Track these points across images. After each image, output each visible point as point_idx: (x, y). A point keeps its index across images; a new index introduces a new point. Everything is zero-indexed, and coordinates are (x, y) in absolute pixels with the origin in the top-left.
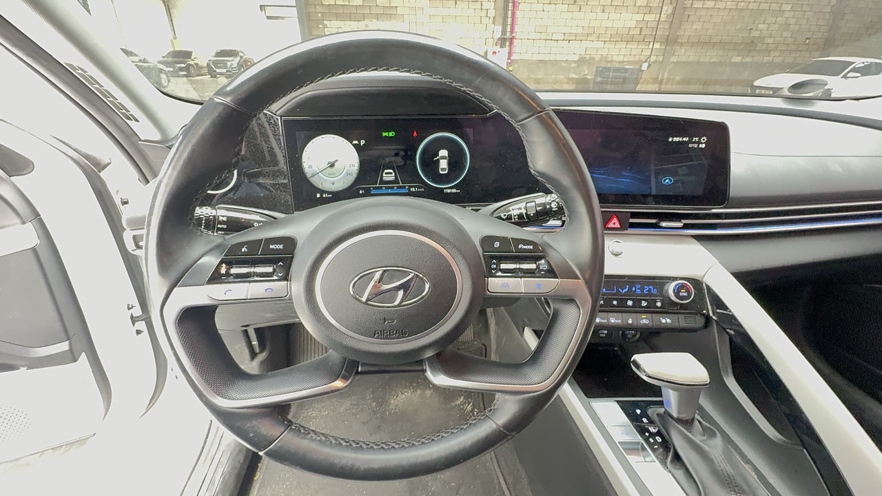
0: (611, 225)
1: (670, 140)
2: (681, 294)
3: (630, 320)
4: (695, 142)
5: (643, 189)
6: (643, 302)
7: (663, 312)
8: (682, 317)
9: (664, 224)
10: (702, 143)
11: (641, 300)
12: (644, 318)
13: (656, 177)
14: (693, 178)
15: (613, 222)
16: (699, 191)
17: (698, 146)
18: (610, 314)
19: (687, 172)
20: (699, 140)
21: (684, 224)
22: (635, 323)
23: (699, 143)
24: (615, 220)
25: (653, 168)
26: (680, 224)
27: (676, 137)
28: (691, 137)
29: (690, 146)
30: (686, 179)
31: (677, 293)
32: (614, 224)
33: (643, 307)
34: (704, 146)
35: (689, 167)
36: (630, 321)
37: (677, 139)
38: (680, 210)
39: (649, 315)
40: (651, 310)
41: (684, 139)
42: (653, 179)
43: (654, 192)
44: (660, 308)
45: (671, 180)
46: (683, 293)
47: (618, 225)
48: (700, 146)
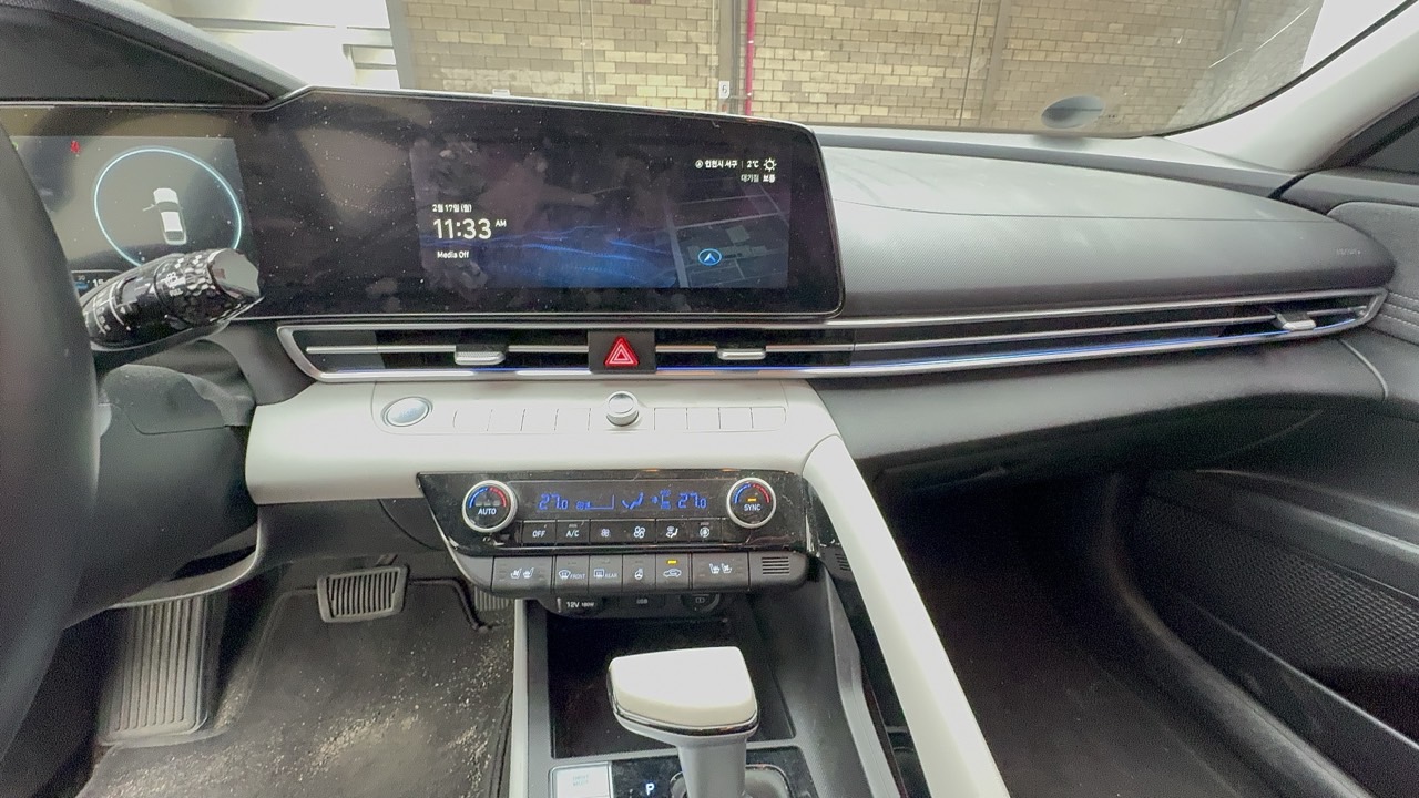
0: (614, 360)
1: (699, 164)
2: (746, 508)
3: (640, 570)
4: (753, 171)
5: (661, 277)
6: (670, 529)
7: (714, 548)
8: (756, 558)
9: (725, 355)
10: (767, 172)
11: (666, 525)
12: (672, 566)
13: (684, 250)
14: (761, 250)
15: (616, 353)
16: (779, 278)
17: (761, 178)
18: (594, 560)
19: (747, 237)
20: (761, 164)
21: (768, 354)
22: (650, 580)
23: (762, 171)
24: (621, 349)
25: (672, 229)
26: (758, 354)
27: (711, 158)
28: (743, 158)
29: (744, 178)
30: (746, 252)
31: (738, 506)
32: (621, 356)
33: (670, 541)
34: (772, 178)
35: (749, 227)
36: (639, 576)
37: (713, 164)
38: (747, 321)
39: (685, 558)
40: (688, 546)
41: (728, 164)
42: (677, 254)
43: (684, 283)
44: (709, 541)
45: (717, 257)
46: (753, 506)
47: (628, 360)
48: (766, 178)
